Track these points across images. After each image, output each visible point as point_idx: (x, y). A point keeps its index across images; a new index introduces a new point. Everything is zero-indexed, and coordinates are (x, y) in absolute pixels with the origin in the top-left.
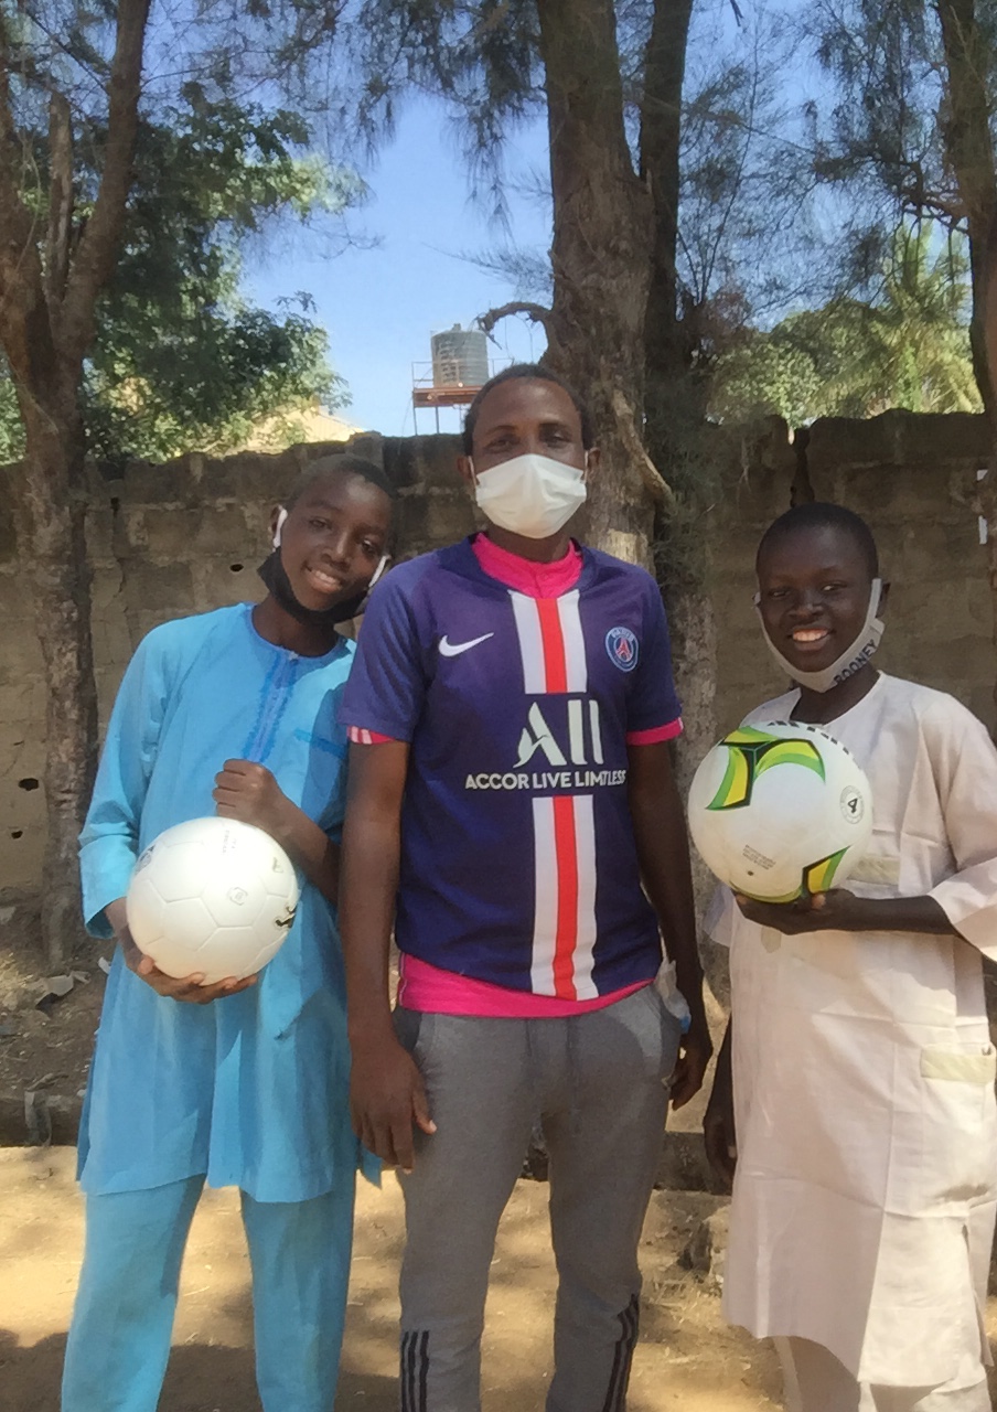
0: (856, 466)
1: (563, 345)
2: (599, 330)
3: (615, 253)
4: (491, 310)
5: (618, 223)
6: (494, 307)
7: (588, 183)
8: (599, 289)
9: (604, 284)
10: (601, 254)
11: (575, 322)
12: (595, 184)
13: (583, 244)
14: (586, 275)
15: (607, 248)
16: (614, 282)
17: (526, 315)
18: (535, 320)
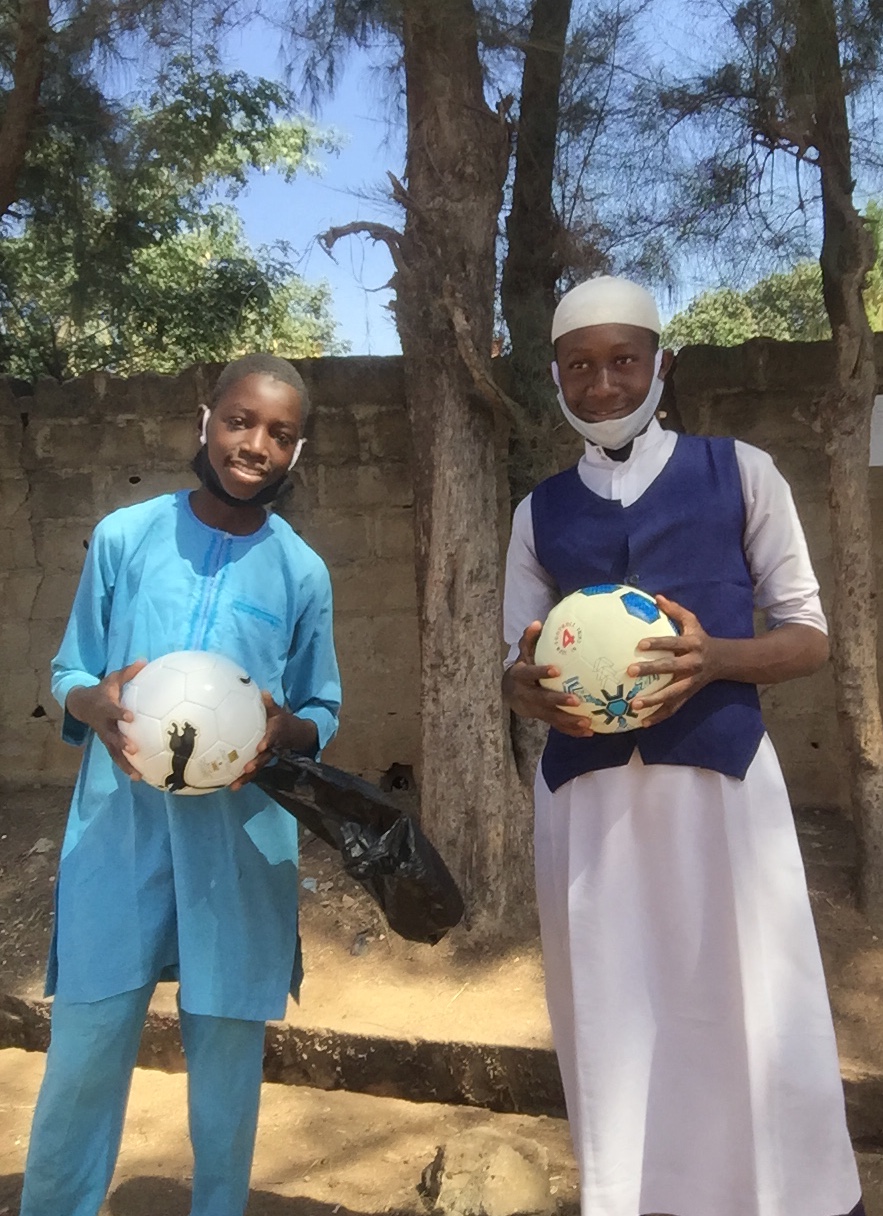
0: (720, 391)
1: (409, 265)
2: (444, 252)
3: (461, 177)
4: (331, 228)
5: (463, 150)
6: (334, 226)
7: (435, 111)
8: (445, 212)
9: (450, 206)
10: (448, 178)
11: (420, 243)
12: (442, 111)
13: (430, 169)
14: (433, 198)
15: (453, 173)
16: (460, 206)
17: (367, 234)
18: (377, 239)
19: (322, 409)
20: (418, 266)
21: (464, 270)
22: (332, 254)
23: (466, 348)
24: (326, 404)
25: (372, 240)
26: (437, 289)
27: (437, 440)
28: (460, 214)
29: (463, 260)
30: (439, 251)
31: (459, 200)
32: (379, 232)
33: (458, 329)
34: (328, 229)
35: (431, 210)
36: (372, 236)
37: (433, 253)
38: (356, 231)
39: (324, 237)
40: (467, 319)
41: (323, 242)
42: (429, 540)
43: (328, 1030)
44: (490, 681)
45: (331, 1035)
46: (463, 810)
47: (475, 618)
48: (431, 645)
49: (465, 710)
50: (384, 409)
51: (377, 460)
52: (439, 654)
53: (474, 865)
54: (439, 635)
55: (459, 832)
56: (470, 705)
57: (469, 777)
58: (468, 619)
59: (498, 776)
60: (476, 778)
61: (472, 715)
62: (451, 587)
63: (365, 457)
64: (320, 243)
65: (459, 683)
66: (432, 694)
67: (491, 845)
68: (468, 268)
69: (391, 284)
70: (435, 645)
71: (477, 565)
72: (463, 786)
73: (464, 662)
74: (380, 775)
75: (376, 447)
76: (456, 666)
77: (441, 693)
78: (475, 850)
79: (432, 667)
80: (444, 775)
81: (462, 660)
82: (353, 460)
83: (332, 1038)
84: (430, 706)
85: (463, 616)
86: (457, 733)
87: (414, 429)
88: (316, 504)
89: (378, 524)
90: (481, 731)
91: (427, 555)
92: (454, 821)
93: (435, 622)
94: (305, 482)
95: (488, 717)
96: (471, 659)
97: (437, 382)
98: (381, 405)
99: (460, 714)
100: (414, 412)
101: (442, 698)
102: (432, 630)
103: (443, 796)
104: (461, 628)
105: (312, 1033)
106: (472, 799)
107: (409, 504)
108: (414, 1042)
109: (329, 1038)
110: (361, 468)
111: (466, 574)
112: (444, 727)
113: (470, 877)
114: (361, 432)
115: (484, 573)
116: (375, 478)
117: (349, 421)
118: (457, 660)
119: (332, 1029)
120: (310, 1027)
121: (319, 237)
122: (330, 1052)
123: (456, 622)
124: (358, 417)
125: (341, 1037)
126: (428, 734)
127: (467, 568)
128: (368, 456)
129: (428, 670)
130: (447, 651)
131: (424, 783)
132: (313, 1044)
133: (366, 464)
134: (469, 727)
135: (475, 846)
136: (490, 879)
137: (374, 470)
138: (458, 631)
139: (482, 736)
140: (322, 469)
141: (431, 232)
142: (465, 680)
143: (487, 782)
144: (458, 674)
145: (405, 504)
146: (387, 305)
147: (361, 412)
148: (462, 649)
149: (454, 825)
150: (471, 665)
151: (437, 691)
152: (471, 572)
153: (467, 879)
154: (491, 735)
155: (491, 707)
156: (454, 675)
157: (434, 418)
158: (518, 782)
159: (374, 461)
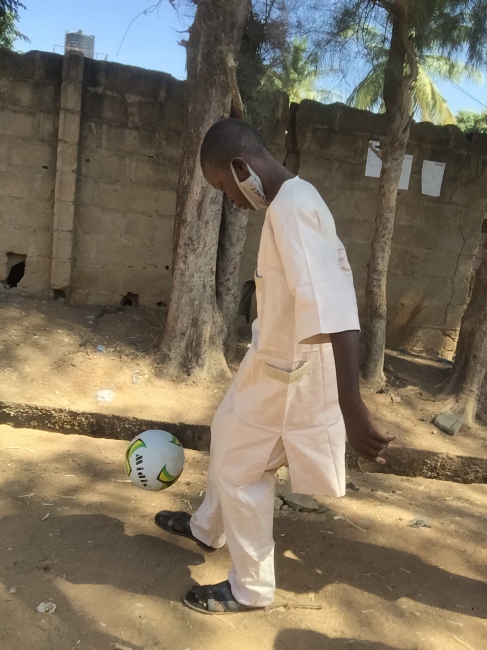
0: (317, 126)
2: (224, 19)
19: (109, 93)
20: (209, 23)
21: (232, 32)
23: (233, 77)
24: (111, 90)
26: (217, 40)
29: (233, 26)
33: (229, 65)
37: (218, 18)
40: (236, 61)
42: (192, 178)
43: (134, 418)
44: (213, 255)
45: (135, 420)
46: (191, 318)
47: (210, 222)
48: (186, 233)
49: (199, 268)
50: (144, 99)
51: (137, 128)
52: (190, 238)
53: (194, 344)
54: (191, 229)
55: (187, 329)
56: (202, 266)
57: (197, 302)
58: (207, 222)
59: (211, 304)
60: (200, 304)
61: (202, 272)
62: (201, 204)
63: (130, 125)
65: (198, 254)
66: (183, 259)
67: (204, 337)
69: (189, 31)
70: (188, 233)
71: (215, 196)
72: (192, 306)
73: (202, 245)
75: (137, 120)
76: (198, 246)
77: (188, 259)
78: (195, 338)
79: (185, 244)
80: (184, 300)
81: (201, 243)
82: (124, 125)
83: (136, 422)
84: (182, 266)
85: (205, 220)
86: (194, 279)
87: (190, 116)
88: (100, 146)
89: (134, 163)
90: (205, 280)
91: (189, 185)
92: (186, 323)
93: (190, 222)
94: (95, 133)
95: (210, 274)
96: (205, 243)
97: (210, 92)
98: (143, 97)
99: (196, 270)
100: (191, 106)
101: (189, 261)
102: (188, 226)
103: (182, 310)
104: (203, 226)
105: (125, 419)
106: (197, 313)
107: (152, 156)
108: (179, 425)
109: (134, 422)
110: (128, 130)
111: (210, 199)
112: (187, 276)
113: (191, 351)
114: (130, 110)
115: (217, 200)
116: (135, 137)
117: (123, 102)
118: (199, 243)
119: (136, 417)
120: (125, 416)
122: (133, 428)
123: (201, 223)
124: (128, 101)
125: (141, 421)
126: (178, 278)
127: (210, 196)
128: (132, 125)
129: (183, 246)
130: (195, 238)
131: (173, 302)
132: (124, 424)
133: (131, 128)
134: (200, 278)
135: (195, 335)
136: (202, 353)
137: (135, 133)
138: (201, 228)
139: (206, 283)
140: (105, 127)
141: (220, 7)
142: (201, 253)
143: (205, 305)
144: (198, 250)
145: (150, 155)
146: (180, 42)
147: (132, 99)
148: (202, 238)
149: (185, 325)
150: (205, 246)
151: (186, 257)
152: (212, 198)
153: (189, 352)
154: (210, 283)
155: (212, 269)
156: (196, 250)
158: (217, 307)
159: (135, 128)
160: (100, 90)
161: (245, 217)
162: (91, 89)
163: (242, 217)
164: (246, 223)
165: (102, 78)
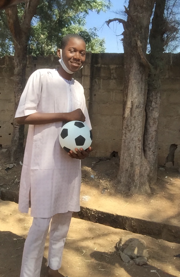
5: (143, 1)
6: (110, 19)
8: (137, 16)
9: (139, 15)
11: (131, 24)
14: (135, 13)
17: (118, 21)
18: (120, 22)
19: (103, 66)
20: (129, 29)
21: (141, 30)
22: (109, 26)
23: (140, 50)
24: (104, 64)
25: (119, 23)
26: (134, 36)
27: (131, 73)
28: (141, 16)
29: (141, 28)
30: (135, 26)
31: (141, 13)
32: (120, 21)
33: (138, 45)
34: (108, 20)
35: (134, 15)
36: (119, 22)
37: (133, 26)
38: (115, 20)
39: (107, 22)
40: (141, 43)
41: (107, 23)
42: (127, 98)
43: (95, 210)
44: (139, 132)
45: (96, 211)
46: (130, 163)
47: (137, 117)
48: (125, 123)
49: (132, 139)
50: (117, 66)
51: (115, 79)
52: (127, 125)
53: (132, 176)
54: (127, 121)
55: (129, 168)
56: (134, 138)
57: (132, 155)
58: (135, 117)
59: (139, 156)
60: (134, 156)
61: (134, 140)
62: (131, 109)
63: (112, 78)
64: (106, 23)
65: (131, 132)
66: (125, 135)
67: (136, 172)
68: (142, 30)
69: (122, 34)
70: (126, 123)
71: (138, 104)
72: (130, 157)
73: (133, 128)
74: (110, 154)
75: (115, 75)
76: (131, 128)
77: (127, 135)
78: (132, 172)
79: (125, 128)
80: (126, 154)
81: (133, 127)
82: (109, 78)
83: (96, 212)
84: (124, 137)
85: (134, 116)
86: (130, 144)
87: (125, 70)
88: (100, 88)
89: (114, 94)
90: (136, 145)
91: (126, 101)
92: (128, 165)
93: (127, 117)
94: (97, 83)
95: (138, 141)
96: (135, 127)
97: (132, 58)
98: (117, 65)
99: (131, 140)
100: (126, 66)
101: (127, 136)
102: (126, 119)
103: (125, 159)
104: (133, 119)
105: (91, 210)
106: (133, 160)
107: (122, 89)
108: (115, 215)
109: (95, 211)
110: (111, 80)
111: (135, 106)
112: (127, 143)
113: (131, 179)
114: (112, 72)
115: (139, 106)
116: (114, 83)
117: (109, 69)
118: (131, 127)
119: (96, 209)
120: (91, 208)
121: (106, 22)
122: (95, 214)
123: (132, 118)
124: (111, 68)
125: (98, 211)
126: (123, 144)
127: (136, 105)
128: (113, 77)
129: (124, 129)
130: (129, 125)
131: (121, 155)
132: (91, 212)
133: (112, 79)
134: (133, 143)
135: (132, 171)
136: (135, 180)
137: (114, 81)
138: (132, 120)
139: (136, 146)
140: (102, 80)
141: (134, 21)
142: (133, 132)
143: (136, 157)
144: (131, 130)
145: (121, 89)
146: (121, 39)
147: (112, 67)
148: (133, 124)
149: (127, 166)
150: (135, 128)
151: (126, 134)
152: (137, 106)
153: (130, 179)
154: (138, 146)
155: (139, 139)
156: (130, 130)
157: (131, 68)
158: (144, 157)
159: (114, 79)
160: (99, 65)
161: (156, 113)
162: (96, 66)
163: (155, 113)
164: (157, 116)
165: (100, 60)
